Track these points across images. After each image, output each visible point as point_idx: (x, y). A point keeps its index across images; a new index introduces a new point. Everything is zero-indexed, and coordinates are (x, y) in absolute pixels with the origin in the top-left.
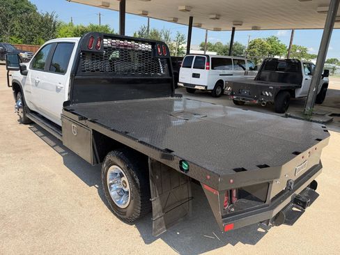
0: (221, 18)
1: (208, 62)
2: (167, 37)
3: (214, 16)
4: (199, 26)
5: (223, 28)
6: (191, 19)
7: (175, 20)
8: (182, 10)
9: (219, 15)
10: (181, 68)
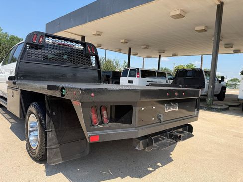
0: (150, 47)
1: (139, 72)
2: (117, 64)
3: (145, 47)
4: (136, 54)
5: (153, 56)
6: (130, 49)
7: (120, 51)
8: (123, 42)
9: (148, 46)
10: (121, 77)
